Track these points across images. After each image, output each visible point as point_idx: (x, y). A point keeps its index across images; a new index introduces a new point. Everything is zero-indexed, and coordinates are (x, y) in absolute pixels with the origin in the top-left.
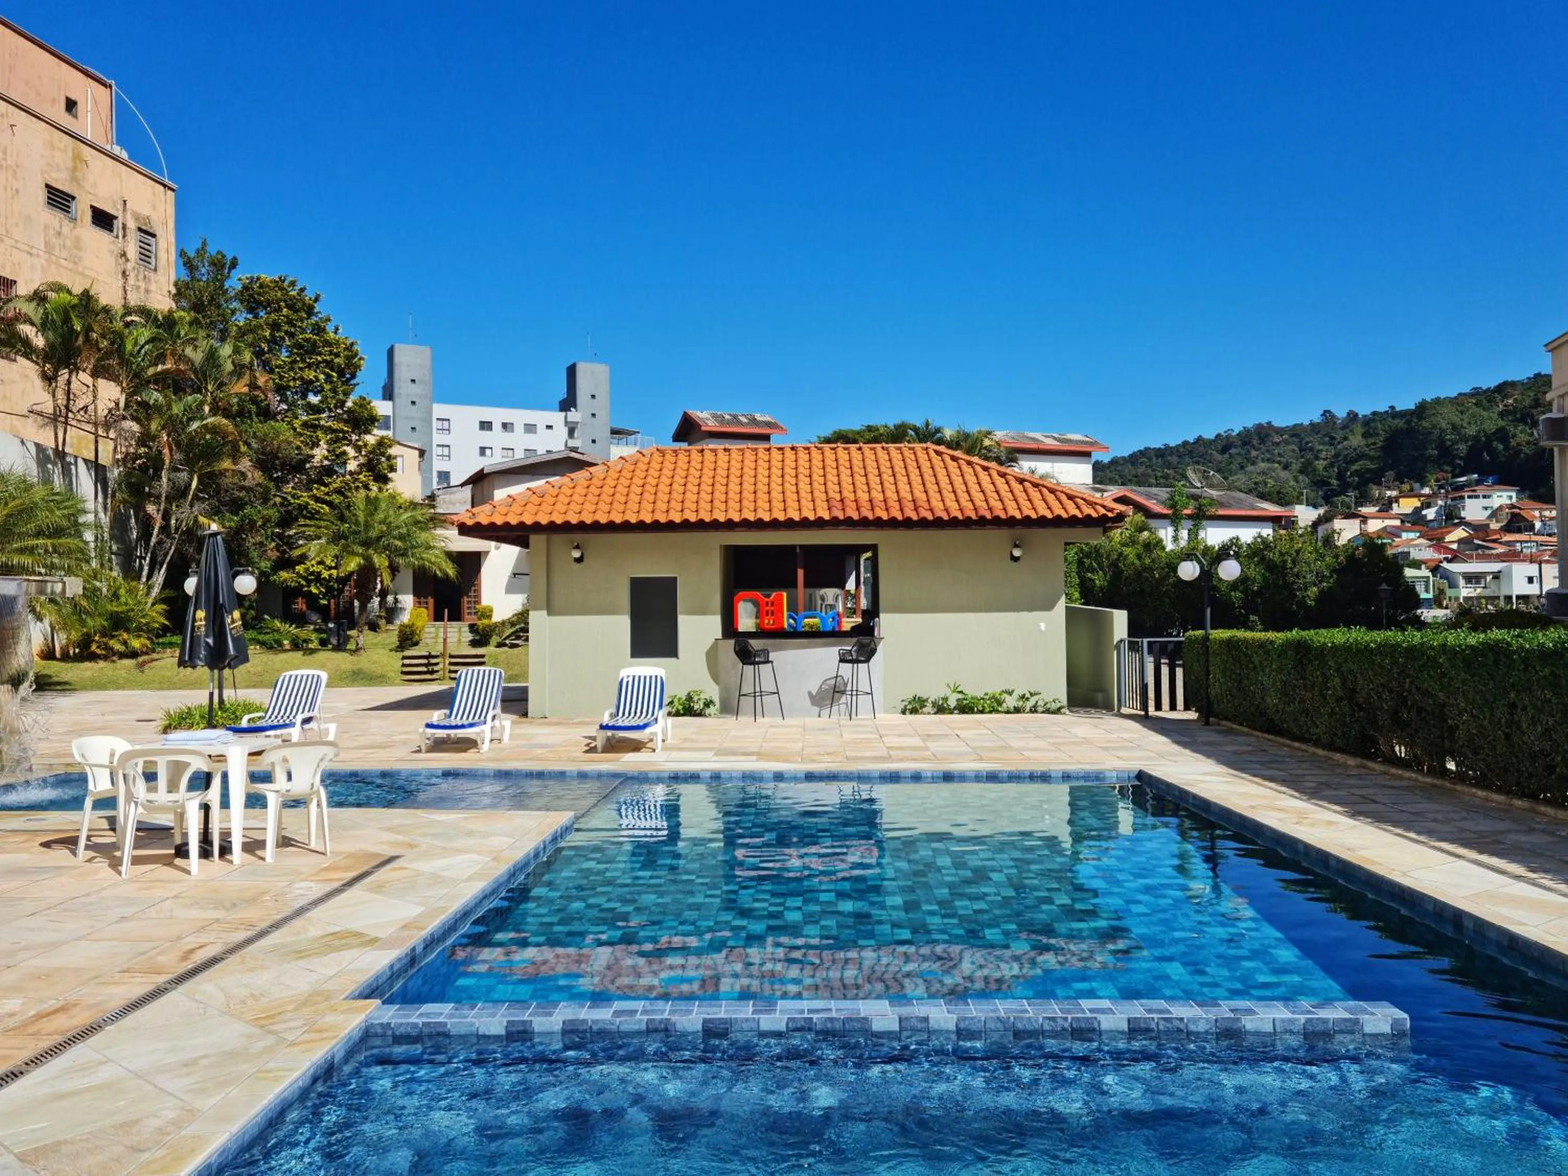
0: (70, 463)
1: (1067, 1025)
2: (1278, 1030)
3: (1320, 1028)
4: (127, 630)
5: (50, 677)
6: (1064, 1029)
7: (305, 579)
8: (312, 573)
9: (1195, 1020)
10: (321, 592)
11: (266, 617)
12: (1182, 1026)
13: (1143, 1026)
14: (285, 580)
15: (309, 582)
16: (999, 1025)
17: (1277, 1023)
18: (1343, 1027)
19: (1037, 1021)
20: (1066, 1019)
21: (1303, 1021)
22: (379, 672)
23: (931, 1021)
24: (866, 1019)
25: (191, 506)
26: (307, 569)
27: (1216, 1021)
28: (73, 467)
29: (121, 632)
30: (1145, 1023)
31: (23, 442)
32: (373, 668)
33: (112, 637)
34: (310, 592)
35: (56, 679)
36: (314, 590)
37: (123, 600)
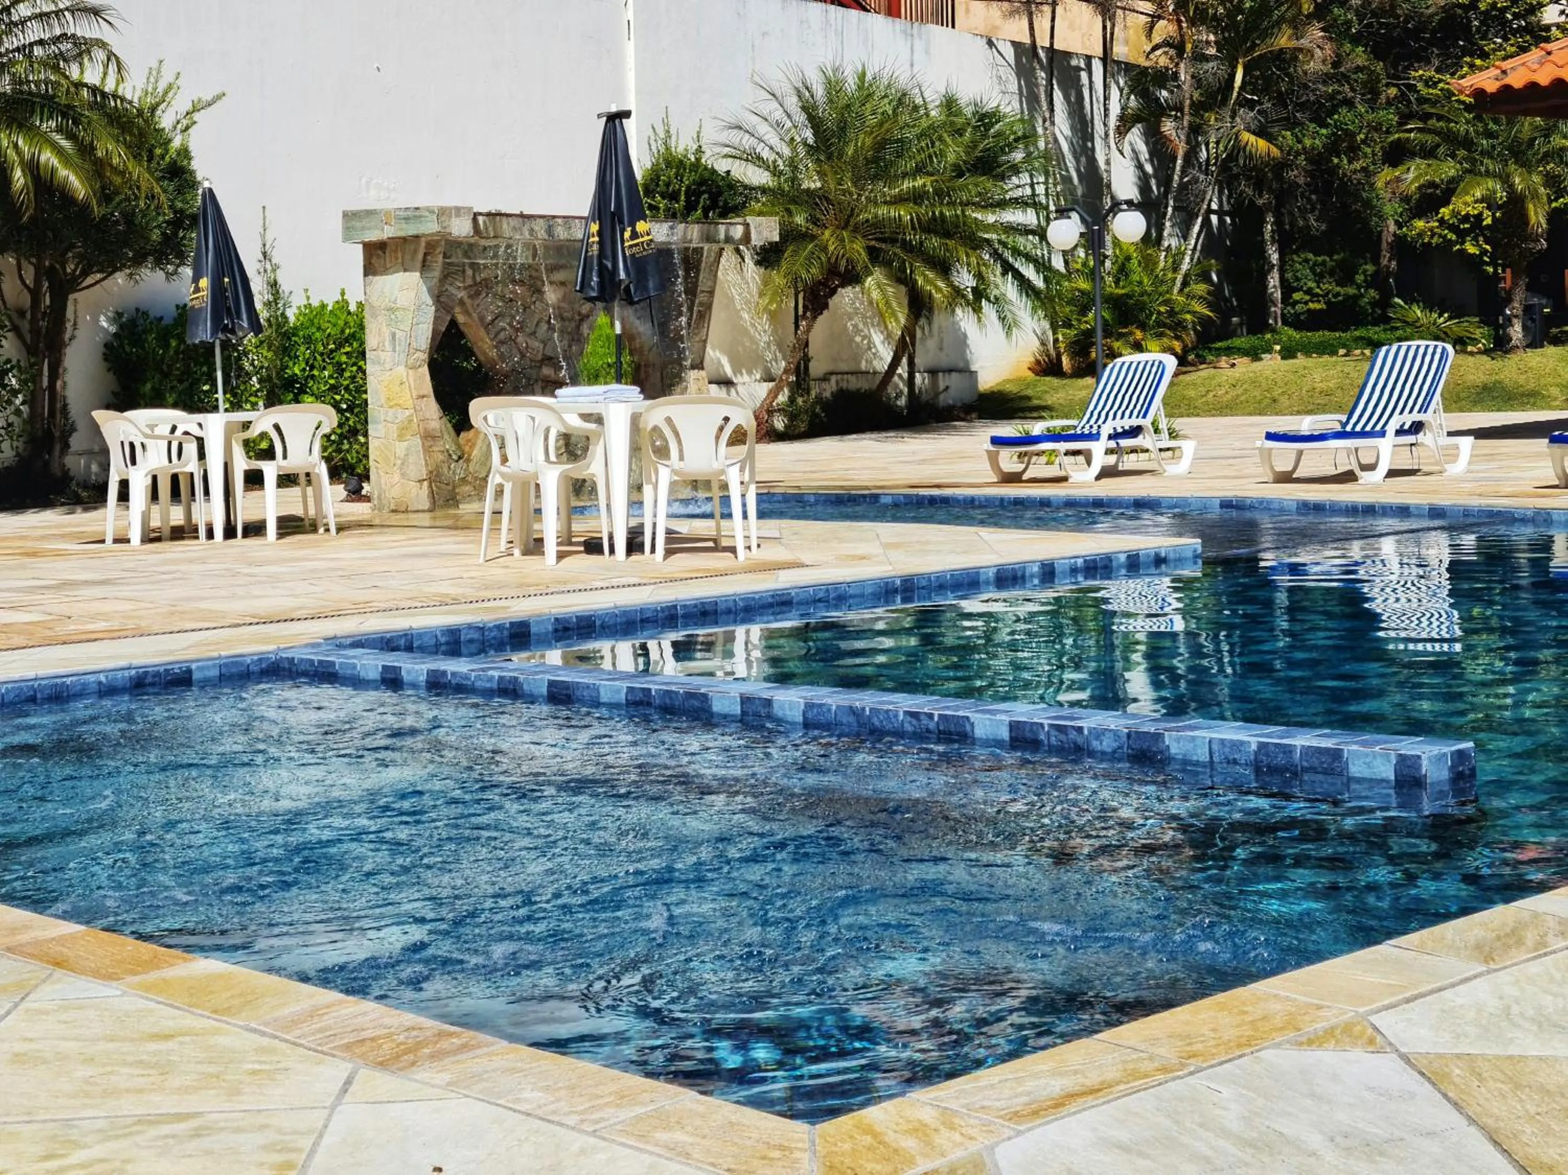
0: (1078, 69)
1: (932, 726)
2: (1216, 759)
3: (1280, 760)
4: (1143, 327)
5: (1029, 398)
6: (928, 731)
7: (1453, 228)
8: (1466, 218)
9: (1099, 733)
10: (1484, 252)
11: (1397, 300)
12: (1080, 740)
13: (1028, 735)
14: (1421, 235)
15: (1462, 235)
16: (852, 719)
17: (1215, 747)
18: (1315, 762)
19: (896, 716)
20: (930, 716)
21: (1254, 747)
22: (1531, 386)
23: (775, 705)
24: (705, 696)
25: (1233, 116)
26: (1455, 214)
27: (1129, 735)
28: (1084, 75)
29: (1132, 328)
30: (1031, 730)
31: (990, 43)
32: (1522, 379)
33: (1120, 336)
34: (1462, 252)
35: (1036, 402)
36: (1471, 249)
37: (1136, 277)
